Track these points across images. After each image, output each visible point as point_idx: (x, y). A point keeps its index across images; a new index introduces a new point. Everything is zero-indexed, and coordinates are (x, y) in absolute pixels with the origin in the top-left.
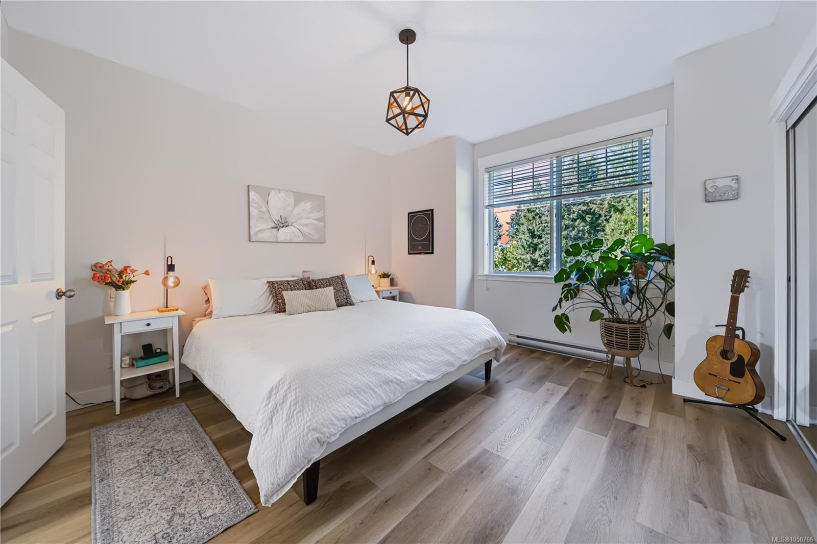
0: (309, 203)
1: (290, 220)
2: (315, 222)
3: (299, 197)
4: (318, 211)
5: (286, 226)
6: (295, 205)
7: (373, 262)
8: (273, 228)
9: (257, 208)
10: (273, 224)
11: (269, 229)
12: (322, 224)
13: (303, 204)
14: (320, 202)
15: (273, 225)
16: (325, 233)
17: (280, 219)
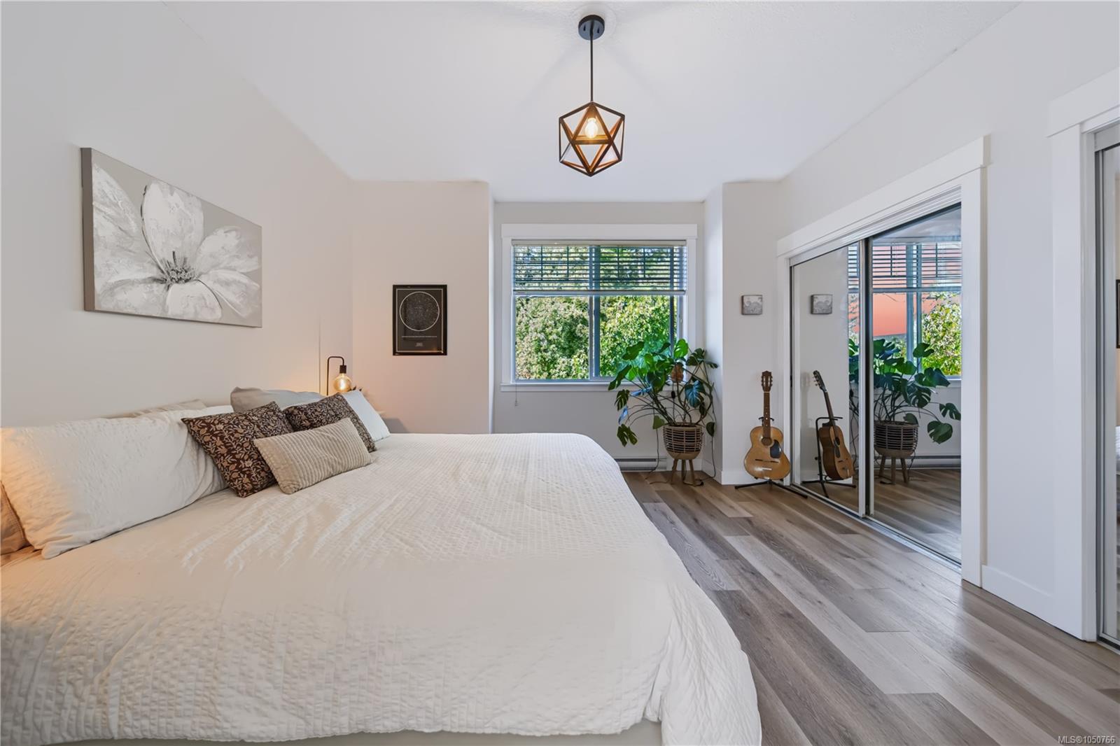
0: (234, 233)
1: (197, 266)
2: (245, 280)
3: (215, 218)
4: (251, 257)
5: (187, 281)
6: (206, 234)
7: (343, 369)
8: (155, 280)
9: (112, 219)
10: (155, 269)
11: (144, 281)
12: (257, 285)
13: (221, 232)
14: (252, 238)
15: (155, 273)
16: (261, 305)
17: (172, 260)
